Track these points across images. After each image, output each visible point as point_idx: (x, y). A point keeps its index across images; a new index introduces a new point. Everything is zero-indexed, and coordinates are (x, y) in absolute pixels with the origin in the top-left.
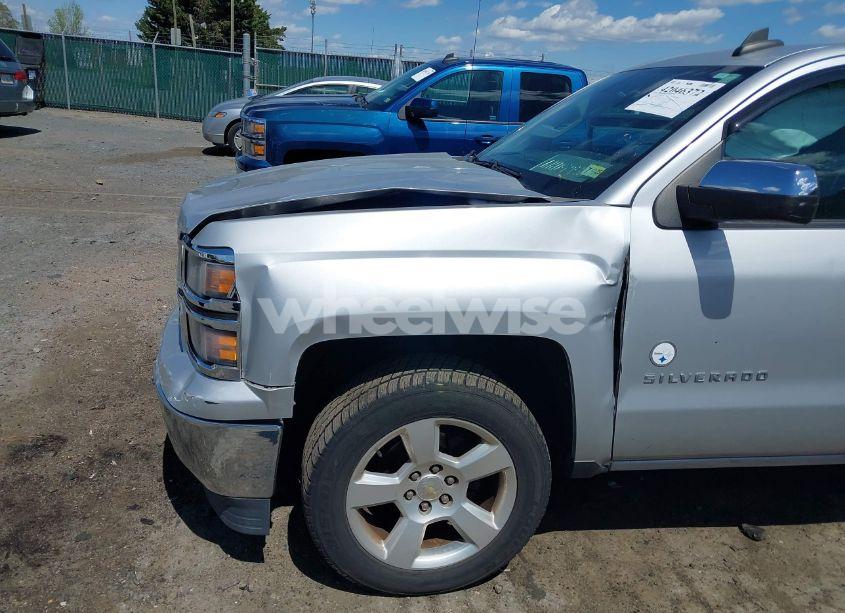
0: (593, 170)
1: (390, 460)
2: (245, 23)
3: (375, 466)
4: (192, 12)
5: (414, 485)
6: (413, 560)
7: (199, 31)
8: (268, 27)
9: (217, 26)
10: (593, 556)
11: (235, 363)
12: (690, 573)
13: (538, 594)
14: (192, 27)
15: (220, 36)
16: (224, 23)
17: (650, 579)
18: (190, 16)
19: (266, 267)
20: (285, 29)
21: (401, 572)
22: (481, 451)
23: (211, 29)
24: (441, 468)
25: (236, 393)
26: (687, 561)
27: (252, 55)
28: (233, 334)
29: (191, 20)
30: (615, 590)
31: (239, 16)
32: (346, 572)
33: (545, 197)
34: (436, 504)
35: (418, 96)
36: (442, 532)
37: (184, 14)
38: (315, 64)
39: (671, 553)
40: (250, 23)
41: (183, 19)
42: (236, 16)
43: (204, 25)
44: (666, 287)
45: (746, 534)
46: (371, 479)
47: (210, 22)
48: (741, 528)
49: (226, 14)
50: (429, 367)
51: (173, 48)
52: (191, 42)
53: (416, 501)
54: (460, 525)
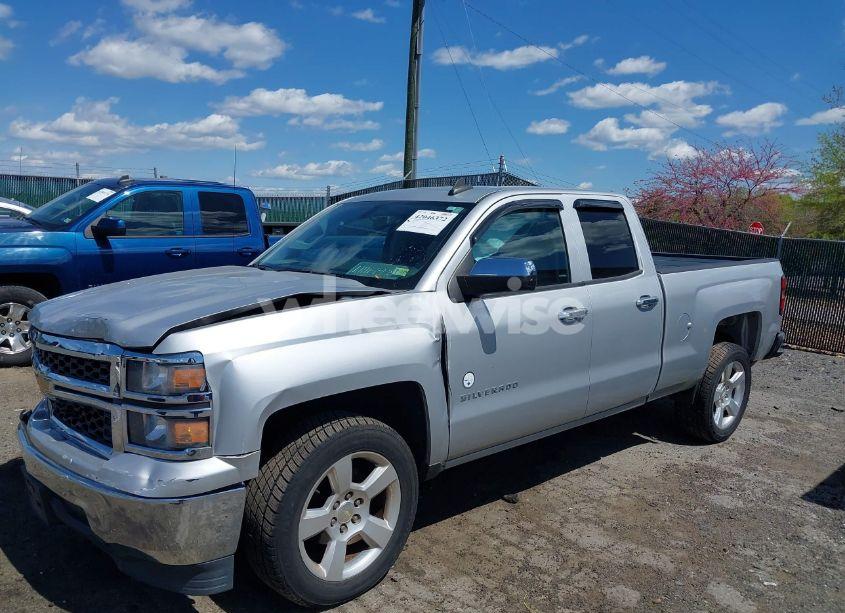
0: (401, 271)
3: (314, 503)
5: (336, 513)
6: (342, 574)
10: (435, 542)
11: (206, 444)
12: (494, 531)
13: (421, 573)
17: (476, 543)
19: (230, 361)
21: (338, 584)
22: (378, 472)
24: (351, 493)
25: (211, 467)
26: (488, 526)
30: (462, 555)
33: (385, 290)
34: (350, 525)
36: (357, 547)
39: (477, 525)
44: (462, 338)
45: (509, 502)
46: (310, 514)
48: (504, 499)
50: (337, 418)
53: (337, 526)
54: (369, 534)
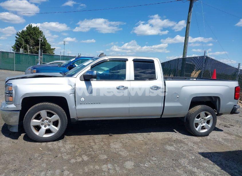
1: (38, 117)
2: (43, 47)
3: (36, 118)
4: (28, 44)
5: (43, 122)
6: (43, 136)
7: (30, 49)
8: (50, 48)
9: (35, 48)
11: (12, 101)
14: (28, 48)
15: (36, 50)
16: (37, 47)
18: (28, 45)
19: (17, 86)
20: (55, 49)
23: (34, 49)
24: (48, 119)
25: (12, 106)
27: (41, 55)
28: (12, 96)
29: (28, 46)
31: (42, 45)
32: (31, 137)
34: (47, 126)
35: (71, 64)
36: (48, 131)
37: (26, 45)
38: (58, 58)
40: (45, 47)
41: (26, 46)
42: (41, 45)
43: (31, 47)
46: (35, 121)
47: (33, 47)
49: (38, 45)
51: (20, 54)
52: (27, 52)
53: (44, 126)
54: (52, 129)
